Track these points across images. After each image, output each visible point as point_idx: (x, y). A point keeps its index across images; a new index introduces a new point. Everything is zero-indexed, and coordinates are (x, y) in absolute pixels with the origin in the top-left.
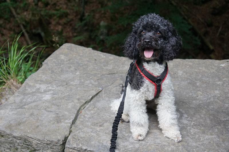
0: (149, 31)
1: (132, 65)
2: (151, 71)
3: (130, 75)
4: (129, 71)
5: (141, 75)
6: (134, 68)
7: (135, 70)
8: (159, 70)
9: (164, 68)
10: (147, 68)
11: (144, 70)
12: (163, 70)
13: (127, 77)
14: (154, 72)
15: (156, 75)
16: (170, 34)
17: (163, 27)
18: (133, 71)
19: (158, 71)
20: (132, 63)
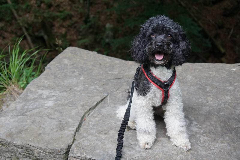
0: (160, 34)
1: (138, 70)
2: (158, 76)
3: (136, 80)
4: (135, 76)
5: (147, 80)
6: (140, 73)
7: (141, 75)
8: (167, 75)
9: (172, 73)
10: (155, 72)
11: (151, 75)
12: (171, 75)
13: (133, 82)
14: (161, 77)
15: (164, 80)
16: (180, 38)
17: (174, 30)
18: (139, 76)
19: (165, 76)
20: (139, 67)
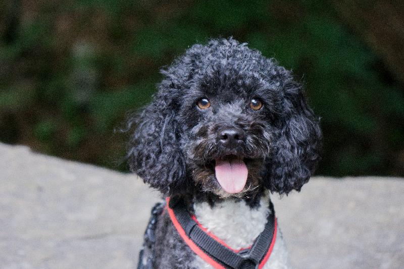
5: (184, 247)
8: (248, 228)
14: (229, 236)
